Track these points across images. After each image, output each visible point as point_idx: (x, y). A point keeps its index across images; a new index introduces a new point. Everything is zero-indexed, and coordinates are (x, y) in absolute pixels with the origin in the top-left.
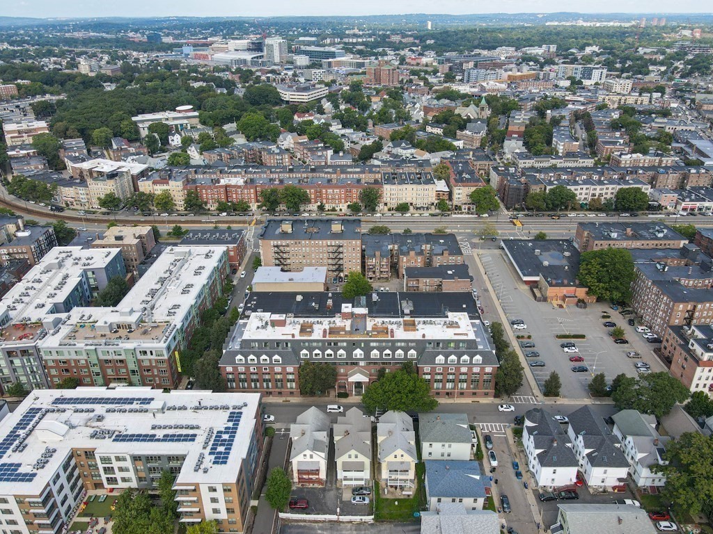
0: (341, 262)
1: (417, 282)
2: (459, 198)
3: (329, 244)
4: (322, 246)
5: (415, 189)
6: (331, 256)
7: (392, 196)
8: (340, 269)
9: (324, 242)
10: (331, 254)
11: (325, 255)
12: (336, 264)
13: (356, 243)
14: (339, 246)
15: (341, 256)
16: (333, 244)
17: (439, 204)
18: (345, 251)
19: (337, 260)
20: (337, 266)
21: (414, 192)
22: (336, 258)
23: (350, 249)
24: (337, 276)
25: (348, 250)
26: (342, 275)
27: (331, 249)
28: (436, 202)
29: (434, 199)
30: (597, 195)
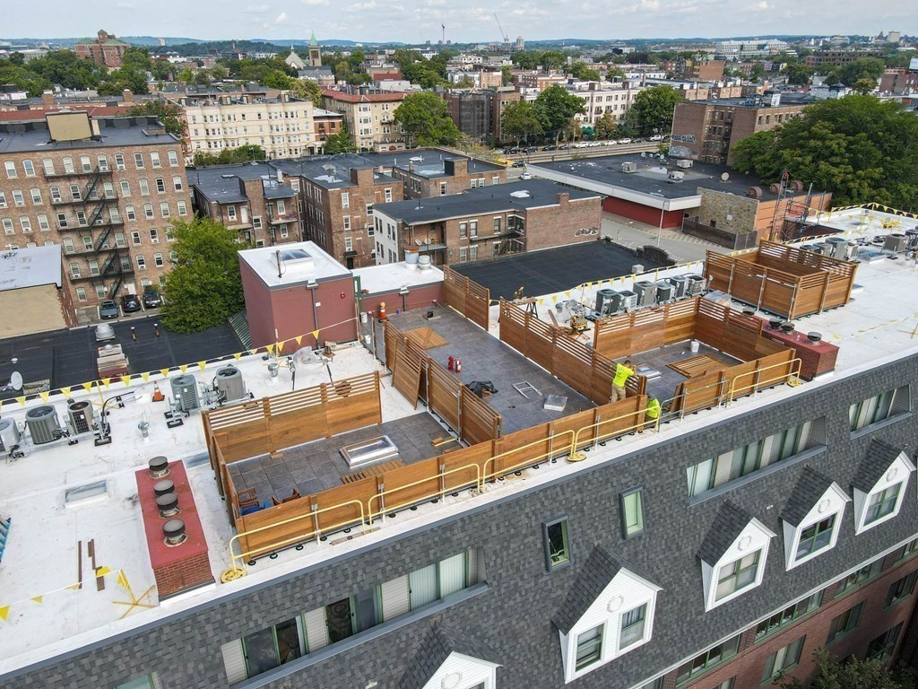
0: (116, 241)
1: (434, 235)
2: (367, 131)
3: (50, 172)
4: (22, 182)
5: (265, 116)
6: (72, 220)
7: (211, 137)
8: (118, 269)
9: (27, 162)
10: (67, 212)
11: (42, 219)
12: (98, 253)
13: (164, 157)
14: (98, 177)
15: (113, 215)
16: (70, 170)
17: (326, 147)
18: (126, 194)
19: (97, 235)
20: (104, 259)
21: (265, 123)
22: (92, 228)
23: (143, 184)
24: (113, 295)
25: (136, 190)
26: (131, 288)
27: (65, 191)
28: (319, 144)
29: (313, 137)
30: (604, 109)
